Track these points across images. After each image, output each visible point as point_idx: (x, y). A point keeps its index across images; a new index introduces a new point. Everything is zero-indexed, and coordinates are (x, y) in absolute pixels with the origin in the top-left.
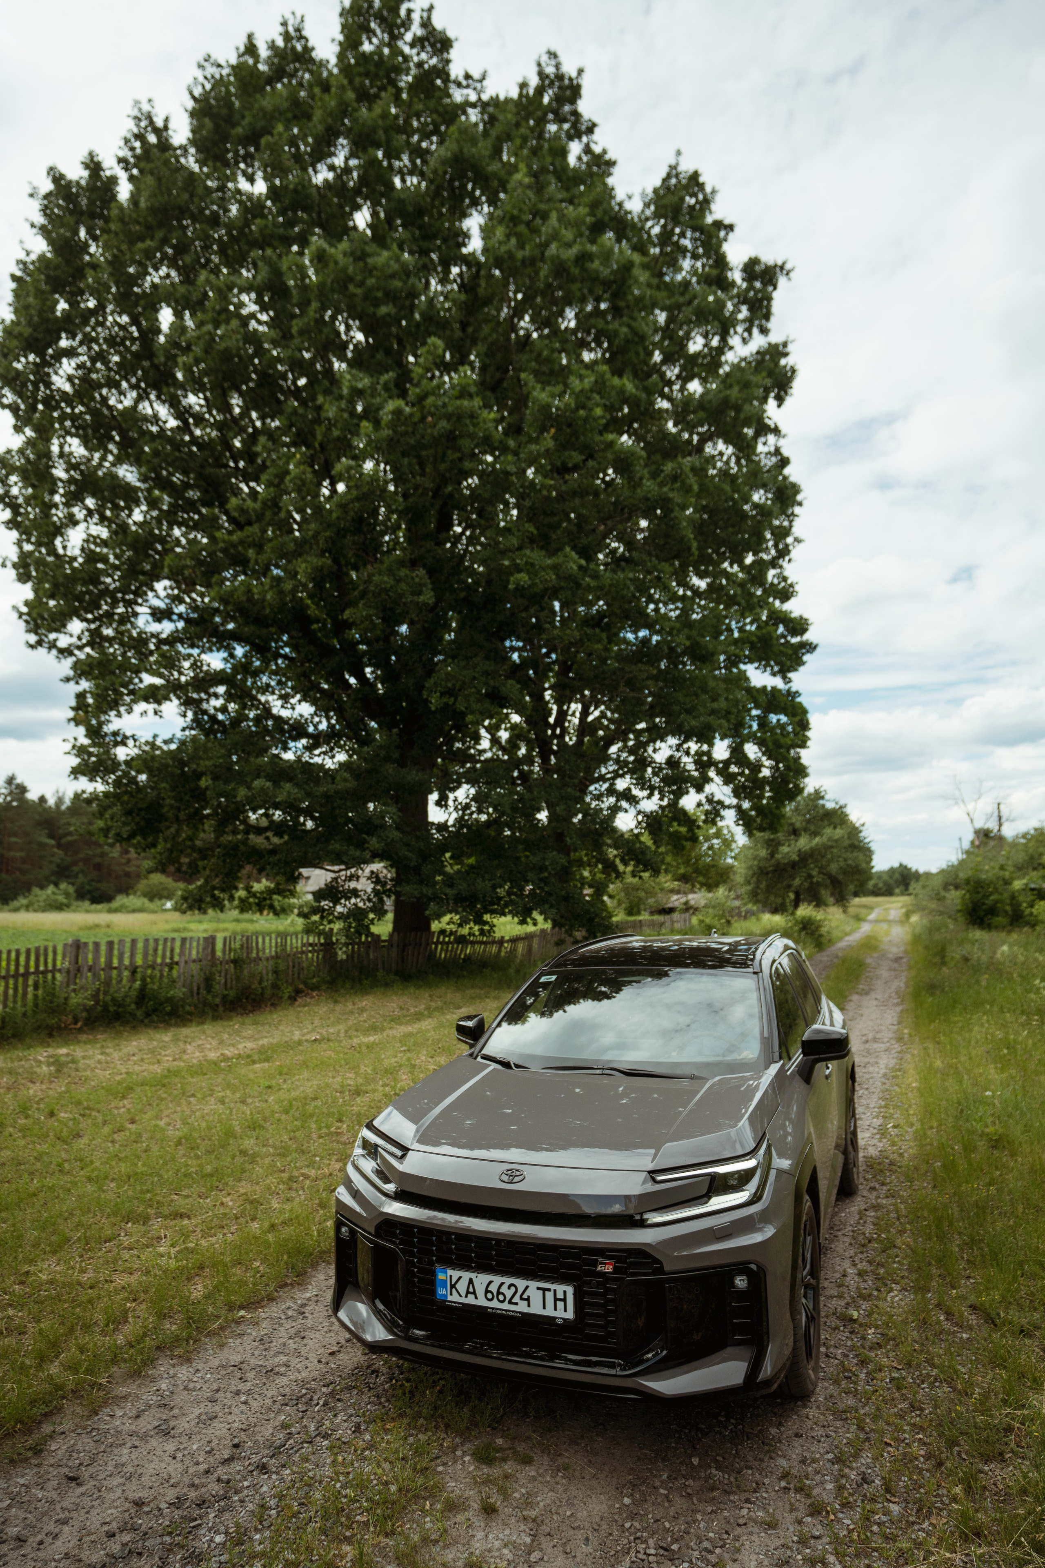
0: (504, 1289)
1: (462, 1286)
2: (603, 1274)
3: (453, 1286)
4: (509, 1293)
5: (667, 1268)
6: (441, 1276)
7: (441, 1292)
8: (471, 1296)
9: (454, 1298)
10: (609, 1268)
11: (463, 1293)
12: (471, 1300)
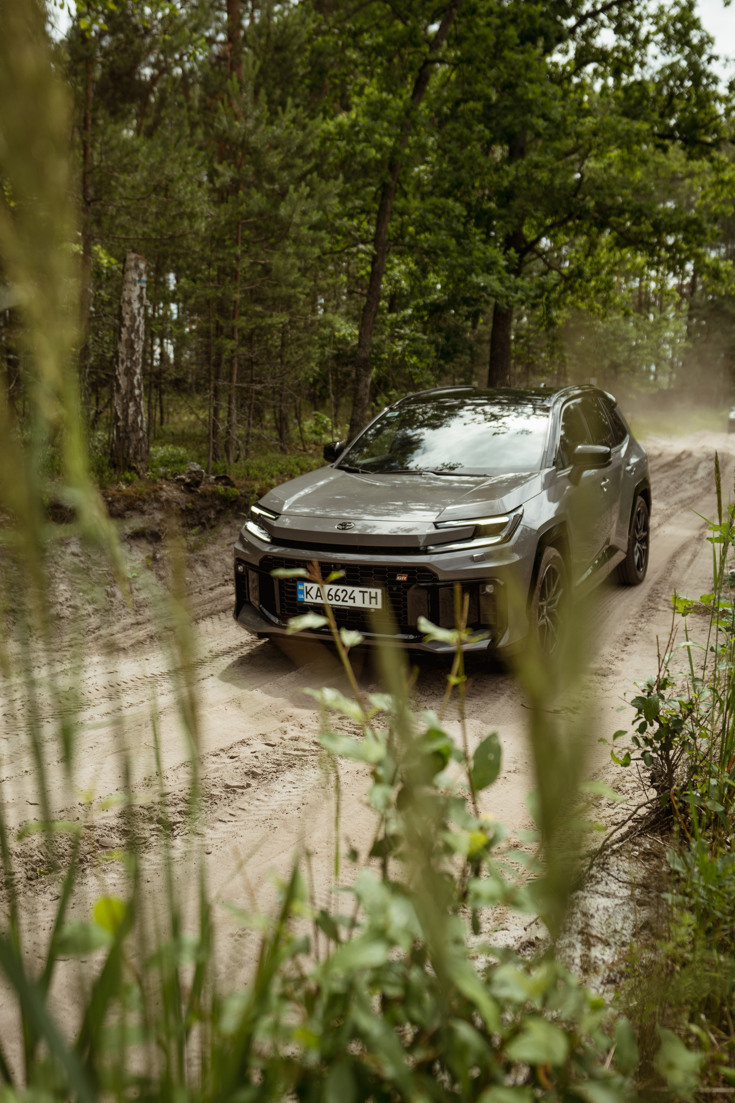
0: (339, 593)
1: (313, 593)
2: (401, 582)
3: (308, 593)
4: (342, 595)
5: (441, 578)
6: (300, 587)
7: (300, 597)
8: (319, 599)
9: (308, 600)
10: (404, 578)
11: (314, 596)
12: (319, 601)
